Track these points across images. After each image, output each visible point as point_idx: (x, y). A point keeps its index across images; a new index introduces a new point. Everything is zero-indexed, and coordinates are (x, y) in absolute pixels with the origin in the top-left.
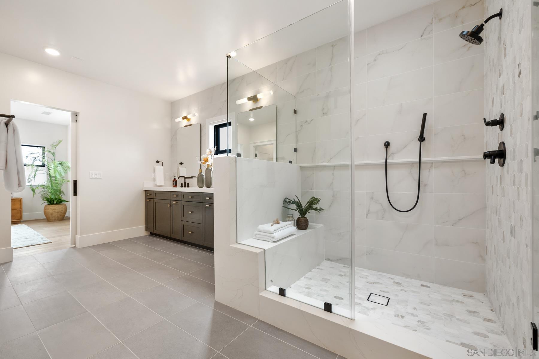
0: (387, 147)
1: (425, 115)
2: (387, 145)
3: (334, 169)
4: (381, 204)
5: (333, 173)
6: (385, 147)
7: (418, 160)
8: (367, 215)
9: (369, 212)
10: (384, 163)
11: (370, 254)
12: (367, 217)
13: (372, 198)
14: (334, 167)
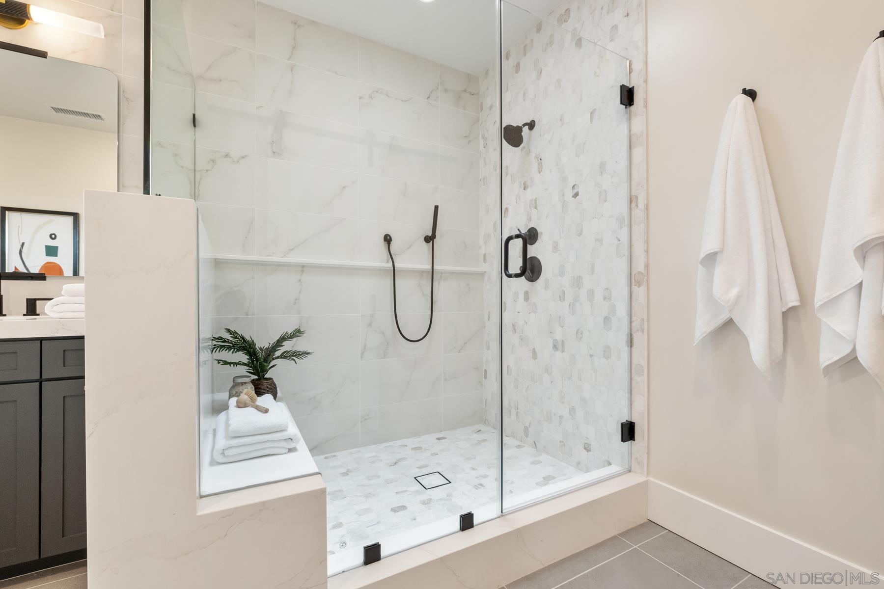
0: (390, 243)
1: (436, 208)
2: (388, 239)
3: (303, 271)
4: (383, 333)
5: (300, 280)
6: (386, 242)
7: (430, 267)
8: (362, 354)
9: (365, 348)
10: (390, 267)
11: (366, 419)
12: (362, 358)
13: (370, 325)
14: (303, 268)
